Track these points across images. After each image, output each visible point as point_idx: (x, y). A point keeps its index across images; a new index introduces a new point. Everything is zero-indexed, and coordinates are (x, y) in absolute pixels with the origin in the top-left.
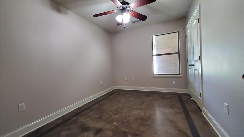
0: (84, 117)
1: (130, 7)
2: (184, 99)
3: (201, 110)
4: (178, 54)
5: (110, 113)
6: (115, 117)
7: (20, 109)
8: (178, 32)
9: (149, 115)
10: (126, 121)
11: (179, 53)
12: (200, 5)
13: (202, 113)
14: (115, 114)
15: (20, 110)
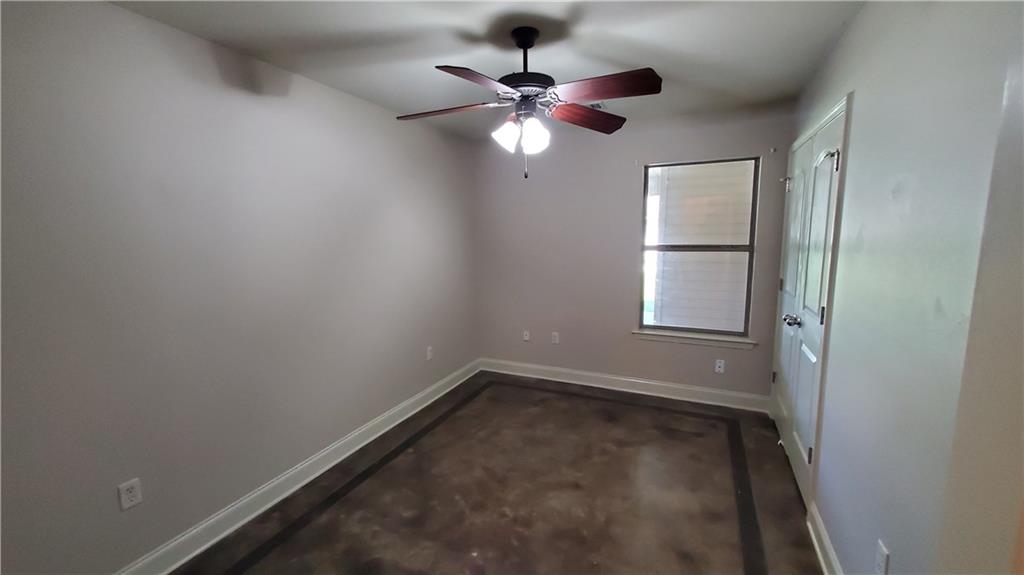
0: (358, 515)
1: (554, 96)
2: (749, 443)
3: (804, 510)
4: (747, 253)
5: (457, 497)
6: (478, 520)
7: (123, 500)
8: (757, 159)
9: (603, 519)
10: (515, 543)
11: (750, 248)
12: (850, 98)
13: (805, 521)
14: (479, 507)
15: (126, 504)
